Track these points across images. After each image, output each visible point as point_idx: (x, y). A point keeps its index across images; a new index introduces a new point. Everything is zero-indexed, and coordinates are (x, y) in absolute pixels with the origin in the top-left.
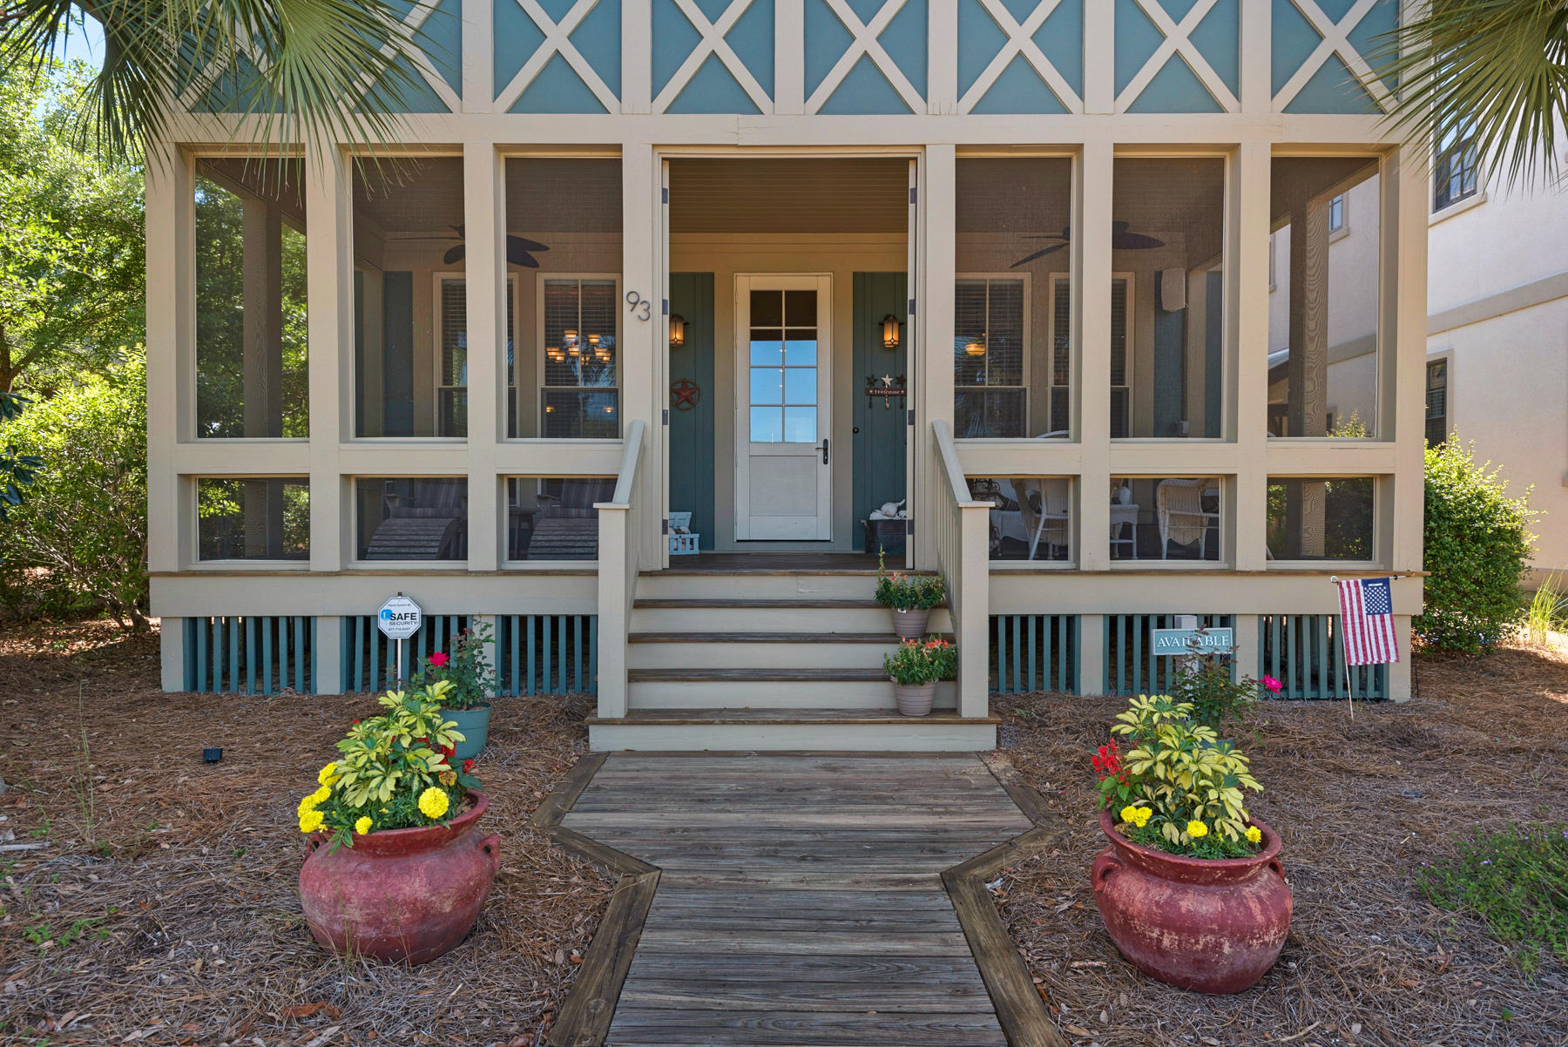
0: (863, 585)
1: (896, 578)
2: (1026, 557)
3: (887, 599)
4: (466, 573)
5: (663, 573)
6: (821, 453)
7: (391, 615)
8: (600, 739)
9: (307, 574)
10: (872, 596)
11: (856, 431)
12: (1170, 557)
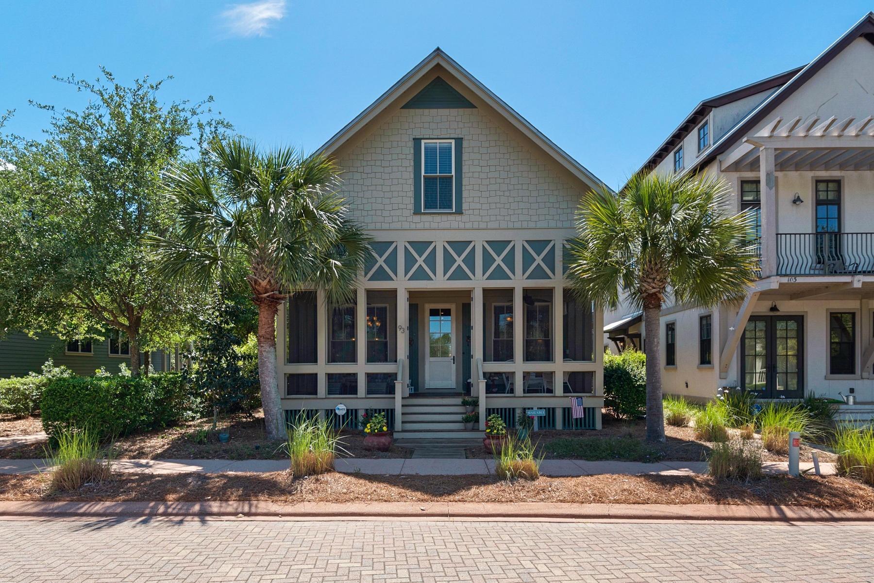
0: (459, 401)
1: (467, 398)
2: (505, 393)
3: (464, 403)
4: (357, 398)
5: (408, 398)
6: (452, 361)
7: (339, 409)
8: (396, 436)
9: (317, 398)
10: (460, 403)
11: (463, 353)
12: (547, 393)
